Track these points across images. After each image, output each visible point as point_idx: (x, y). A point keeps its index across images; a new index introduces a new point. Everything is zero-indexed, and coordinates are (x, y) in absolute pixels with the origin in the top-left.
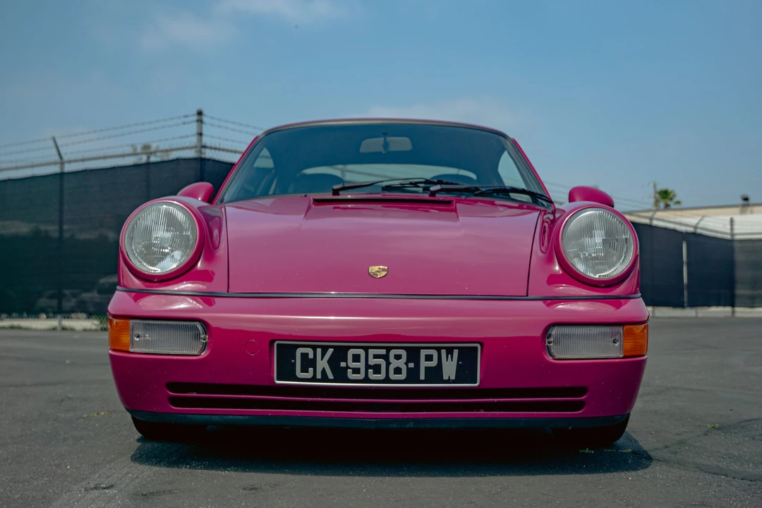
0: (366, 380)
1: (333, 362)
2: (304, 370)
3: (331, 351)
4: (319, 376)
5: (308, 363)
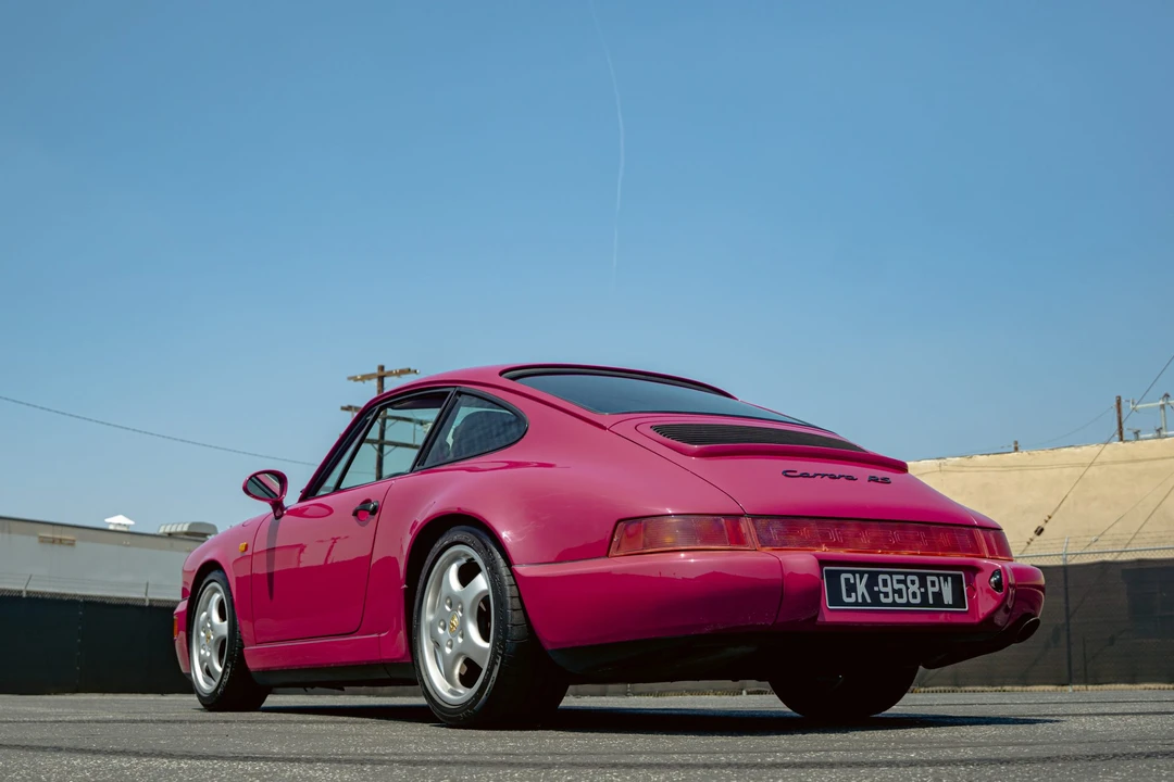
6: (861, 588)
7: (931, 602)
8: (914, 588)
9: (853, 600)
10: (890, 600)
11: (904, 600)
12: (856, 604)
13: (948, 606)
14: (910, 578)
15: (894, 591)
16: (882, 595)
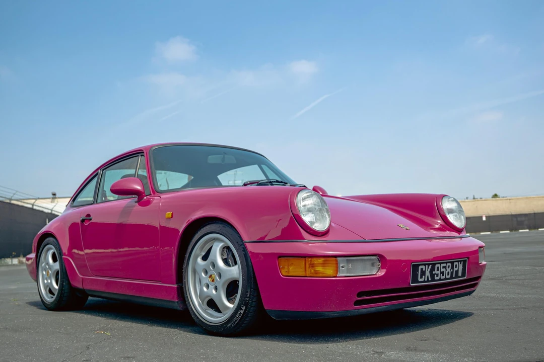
0: (440, 280)
1: (431, 272)
2: (421, 277)
3: (430, 266)
4: (426, 280)
5: (423, 273)
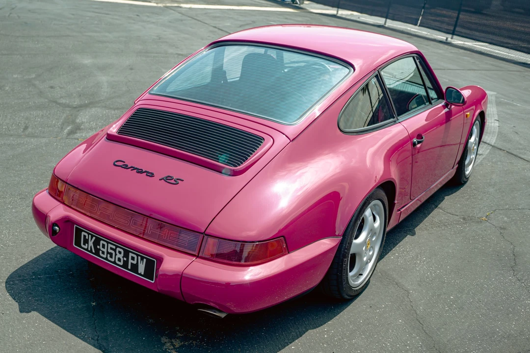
6: (91, 243)
7: (129, 268)
8: (121, 256)
9: (86, 247)
10: (105, 256)
11: (113, 260)
12: (87, 250)
13: (140, 274)
14: (118, 249)
15: (108, 253)
16: (101, 252)
